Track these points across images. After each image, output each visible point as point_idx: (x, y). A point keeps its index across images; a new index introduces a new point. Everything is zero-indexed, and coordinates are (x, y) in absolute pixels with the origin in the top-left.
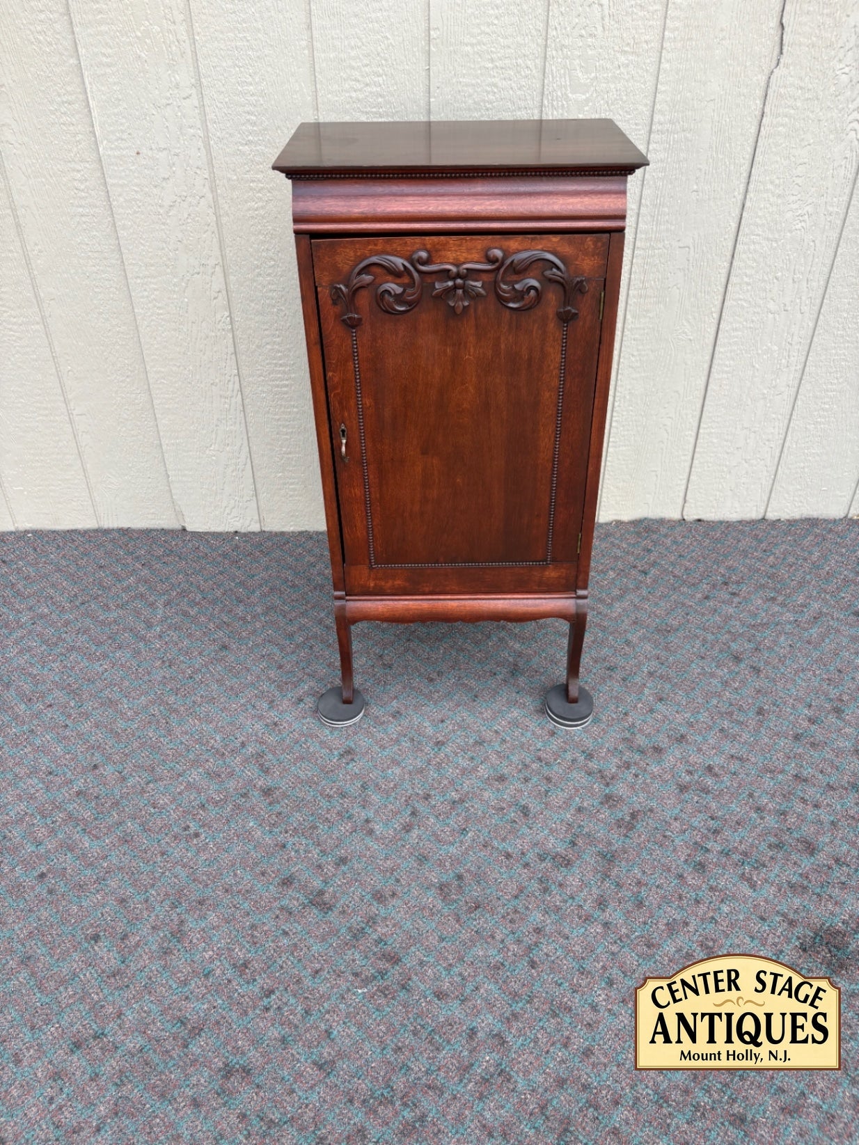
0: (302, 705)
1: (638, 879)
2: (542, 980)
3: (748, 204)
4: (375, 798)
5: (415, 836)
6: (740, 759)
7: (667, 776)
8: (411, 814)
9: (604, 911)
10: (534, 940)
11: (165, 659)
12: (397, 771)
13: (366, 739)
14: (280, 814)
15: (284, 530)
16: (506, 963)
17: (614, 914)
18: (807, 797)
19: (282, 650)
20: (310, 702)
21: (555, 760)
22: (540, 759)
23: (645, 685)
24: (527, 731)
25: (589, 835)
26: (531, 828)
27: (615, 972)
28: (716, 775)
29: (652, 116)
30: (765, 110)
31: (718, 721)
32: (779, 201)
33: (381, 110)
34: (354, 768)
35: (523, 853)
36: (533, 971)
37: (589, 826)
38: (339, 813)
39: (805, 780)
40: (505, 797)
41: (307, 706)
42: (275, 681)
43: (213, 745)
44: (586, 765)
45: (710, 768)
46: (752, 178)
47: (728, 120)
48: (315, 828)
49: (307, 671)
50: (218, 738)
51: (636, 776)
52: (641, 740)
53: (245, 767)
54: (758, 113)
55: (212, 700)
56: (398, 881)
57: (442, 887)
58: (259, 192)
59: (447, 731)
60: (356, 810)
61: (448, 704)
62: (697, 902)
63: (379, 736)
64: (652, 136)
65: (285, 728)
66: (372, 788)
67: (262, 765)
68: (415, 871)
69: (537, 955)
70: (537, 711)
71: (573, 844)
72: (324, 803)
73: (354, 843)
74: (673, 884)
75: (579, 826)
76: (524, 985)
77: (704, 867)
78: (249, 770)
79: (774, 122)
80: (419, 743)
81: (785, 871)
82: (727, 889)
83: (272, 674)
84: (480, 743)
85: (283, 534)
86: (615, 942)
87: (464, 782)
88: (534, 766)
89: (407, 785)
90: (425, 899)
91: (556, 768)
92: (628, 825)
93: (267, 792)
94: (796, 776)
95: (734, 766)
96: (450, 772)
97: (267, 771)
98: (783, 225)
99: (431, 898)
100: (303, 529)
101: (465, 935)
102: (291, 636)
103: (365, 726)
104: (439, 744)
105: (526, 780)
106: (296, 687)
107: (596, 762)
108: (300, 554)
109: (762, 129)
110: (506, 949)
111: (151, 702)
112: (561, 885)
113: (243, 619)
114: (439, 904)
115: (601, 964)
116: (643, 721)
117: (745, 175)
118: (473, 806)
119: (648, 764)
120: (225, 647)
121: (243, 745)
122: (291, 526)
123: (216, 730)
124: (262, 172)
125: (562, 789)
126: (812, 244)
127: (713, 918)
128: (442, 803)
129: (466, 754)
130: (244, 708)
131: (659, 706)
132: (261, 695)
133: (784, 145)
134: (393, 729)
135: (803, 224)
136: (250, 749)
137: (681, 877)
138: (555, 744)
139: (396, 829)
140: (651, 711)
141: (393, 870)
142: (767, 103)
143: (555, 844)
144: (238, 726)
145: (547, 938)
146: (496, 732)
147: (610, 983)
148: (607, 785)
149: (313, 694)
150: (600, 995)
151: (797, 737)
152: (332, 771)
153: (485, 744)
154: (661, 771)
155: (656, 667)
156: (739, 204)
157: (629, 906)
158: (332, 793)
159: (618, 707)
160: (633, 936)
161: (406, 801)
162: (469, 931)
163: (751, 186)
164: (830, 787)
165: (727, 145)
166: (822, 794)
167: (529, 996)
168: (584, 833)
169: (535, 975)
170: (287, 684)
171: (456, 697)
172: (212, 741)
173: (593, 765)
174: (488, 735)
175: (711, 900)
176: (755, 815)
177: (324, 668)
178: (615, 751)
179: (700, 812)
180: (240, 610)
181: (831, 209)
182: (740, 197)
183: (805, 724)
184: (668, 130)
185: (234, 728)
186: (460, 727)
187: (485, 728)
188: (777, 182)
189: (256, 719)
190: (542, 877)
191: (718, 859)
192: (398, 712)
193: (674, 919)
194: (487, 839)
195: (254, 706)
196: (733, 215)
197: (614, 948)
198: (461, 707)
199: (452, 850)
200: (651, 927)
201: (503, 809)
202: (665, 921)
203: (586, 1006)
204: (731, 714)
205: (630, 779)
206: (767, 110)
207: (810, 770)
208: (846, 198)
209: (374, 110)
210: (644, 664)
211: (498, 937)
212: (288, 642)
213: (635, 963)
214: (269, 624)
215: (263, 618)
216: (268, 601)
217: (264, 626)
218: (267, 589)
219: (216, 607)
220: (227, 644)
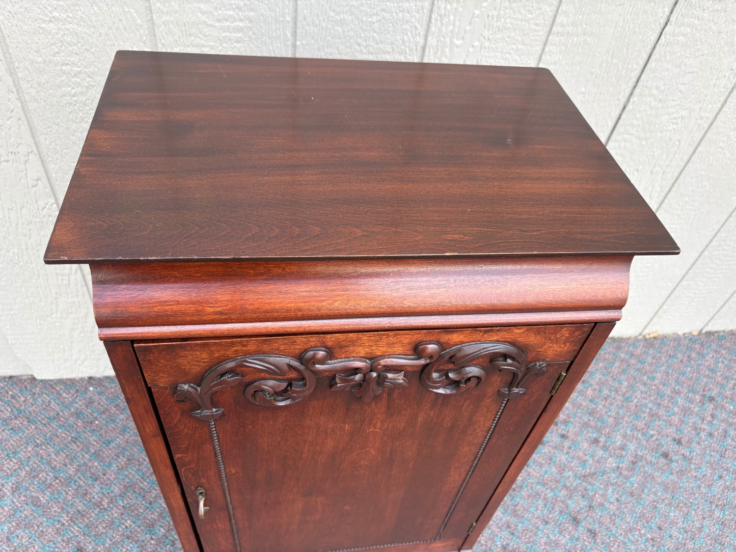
3: (630, 107)
29: (555, 16)
30: (671, 19)
32: (660, 105)
46: (640, 83)
47: (632, 26)
54: (663, 21)
58: (75, 75)
64: (551, 37)
79: (676, 32)
98: (657, 126)
102: (151, 526)
109: (662, 37)
117: (634, 80)
124: (77, 54)
126: (677, 143)
133: (679, 54)
135: (675, 126)
142: (674, 12)
155: (507, 538)
156: (621, 107)
163: (637, 90)
165: (625, 50)
181: (702, 114)
182: (623, 100)
184: (568, 32)
188: (662, 88)
196: (613, 116)
206: (673, 19)
208: (719, 105)
210: (497, 536)
212: (148, 536)
214: (128, 510)
215: (120, 502)
216: (127, 476)
217: (122, 514)
218: (125, 459)
219: (69, 490)
220: (82, 545)
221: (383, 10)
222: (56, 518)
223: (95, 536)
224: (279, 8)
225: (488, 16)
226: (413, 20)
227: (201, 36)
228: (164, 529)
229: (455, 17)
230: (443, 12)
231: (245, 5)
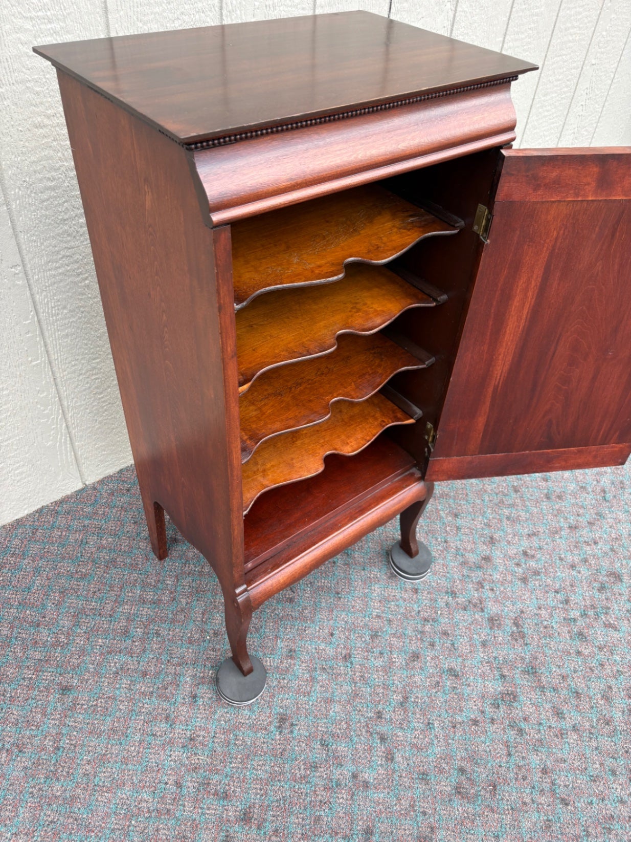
0: (200, 702)
1: (561, 675)
2: (580, 810)
4: (342, 747)
5: (400, 759)
6: (534, 534)
7: (509, 578)
8: (381, 742)
9: (565, 719)
10: (549, 781)
11: (7, 746)
12: (337, 708)
13: (287, 696)
14: (276, 831)
15: (17, 517)
16: (551, 817)
17: (572, 717)
18: (587, 540)
19: (130, 653)
20: (206, 692)
21: (436, 613)
22: (426, 620)
23: (437, 509)
24: (398, 600)
25: (505, 661)
26: (469, 685)
27: (609, 762)
28: (533, 556)
31: (500, 512)
33: (49, 13)
34: (301, 731)
35: (483, 712)
36: (569, 807)
37: (501, 653)
38: (326, 789)
39: (576, 528)
40: (431, 671)
41: (206, 699)
42: (152, 693)
43: (148, 808)
44: (458, 604)
45: (525, 553)
48: (318, 819)
49: (175, 661)
50: (146, 796)
51: (492, 590)
52: (472, 558)
53: (201, 808)
55: (103, 759)
56: (424, 813)
57: (458, 790)
59: (342, 642)
60: (336, 773)
61: (323, 615)
62: (602, 665)
63: (295, 684)
65: (204, 737)
66: (331, 740)
67: (216, 794)
68: (428, 793)
69: (561, 791)
70: (389, 578)
71: (503, 676)
72: (305, 788)
73: (362, 807)
74: (580, 663)
75: (495, 658)
76: (574, 824)
77: (582, 634)
78: (209, 809)
80: (332, 668)
81: (620, 603)
82: (607, 642)
83: (141, 687)
84: (374, 636)
85: (19, 523)
86: (591, 738)
87: (393, 680)
88: (427, 628)
89: (355, 717)
90: (457, 812)
91: (442, 620)
92: (519, 635)
93: (246, 818)
94: (569, 527)
95: (535, 542)
96: (377, 678)
97: (226, 796)
99: (459, 808)
100: (39, 507)
101: (507, 819)
102: (126, 633)
103: (275, 683)
104: (347, 658)
105: (432, 645)
106: (178, 686)
107: (461, 596)
108: (60, 536)
110: (540, 806)
111: (35, 808)
112: (525, 719)
113: (57, 644)
114: (470, 808)
115: (597, 763)
116: (460, 540)
118: (417, 697)
119: (491, 575)
120: (65, 689)
121: (178, 785)
122: (26, 509)
123: (136, 788)
125: (460, 635)
127: (618, 671)
128: (394, 711)
129: (373, 652)
130: (145, 744)
131: (459, 522)
132: (152, 719)
134: (300, 669)
136: (190, 784)
137: (579, 653)
138: (424, 597)
139: (381, 765)
140: (458, 529)
141: (412, 806)
143: (494, 687)
144: (156, 769)
145: (555, 772)
146: (378, 617)
147: (614, 773)
148: (482, 610)
149: (201, 681)
150: (617, 788)
151: (548, 497)
152: (284, 750)
153: (380, 634)
154: (502, 575)
157: (574, 702)
158: (303, 772)
159: (437, 539)
160: (595, 725)
161: (367, 731)
162: (507, 812)
164: (590, 524)
166: (591, 532)
167: (584, 831)
168: (501, 662)
169: (573, 809)
170: (167, 688)
171: (324, 605)
172: (144, 804)
173: (461, 600)
174: (376, 624)
175: (606, 658)
176: (574, 573)
177: (188, 648)
178: (464, 578)
179: (547, 592)
180: (45, 635)
183: (544, 484)
185: (155, 774)
186: (349, 630)
187: (367, 619)
189: (168, 748)
190: (510, 722)
191: (585, 623)
192: (291, 651)
193: (602, 690)
194: (450, 719)
195: (154, 735)
197: (594, 743)
198: (335, 612)
199: (437, 750)
200: (597, 707)
201: (438, 683)
202: (599, 696)
203: (617, 805)
204: (501, 502)
205: (491, 594)
207: (572, 518)
209: (40, 14)
211: (528, 801)
212: (129, 642)
213: (613, 744)
214: (91, 633)
215: (79, 630)
216: (69, 607)
217: (88, 639)
218: (57, 594)
219: (15, 649)
220: (65, 684)
221: (182, 13)
222: (19, 678)
223: (73, 669)
224: (93, 26)
225: (266, 6)
226: (208, 20)
227: (24, 70)
228: (141, 628)
229: (241, 11)
230: (231, 8)
231: (62, 28)
